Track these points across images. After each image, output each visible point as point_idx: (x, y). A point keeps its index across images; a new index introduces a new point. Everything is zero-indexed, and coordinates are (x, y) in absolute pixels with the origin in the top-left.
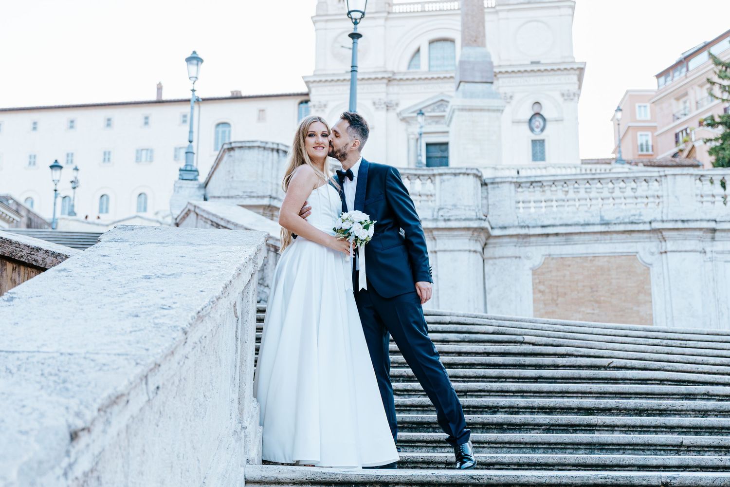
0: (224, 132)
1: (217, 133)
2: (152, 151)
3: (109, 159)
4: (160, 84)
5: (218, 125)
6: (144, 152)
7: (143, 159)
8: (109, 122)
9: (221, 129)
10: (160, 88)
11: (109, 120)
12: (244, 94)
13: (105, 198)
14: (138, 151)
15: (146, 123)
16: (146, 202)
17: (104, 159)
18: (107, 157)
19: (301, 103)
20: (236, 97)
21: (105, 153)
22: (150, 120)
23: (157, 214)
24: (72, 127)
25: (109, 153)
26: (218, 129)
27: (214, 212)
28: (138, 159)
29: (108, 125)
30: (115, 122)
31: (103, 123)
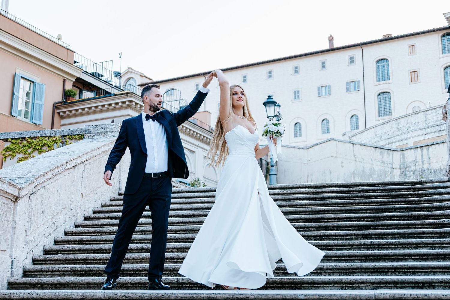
0: (383, 66)
1: (378, 68)
2: (329, 87)
3: (298, 96)
4: (331, 36)
5: (378, 61)
6: (324, 88)
7: (323, 94)
8: (296, 70)
9: (380, 64)
10: (331, 40)
11: (296, 68)
12: (393, 36)
13: (298, 125)
14: (319, 88)
15: (323, 67)
17: (295, 96)
18: (297, 95)
19: (444, 36)
20: (388, 39)
21: (295, 92)
22: (327, 65)
24: (270, 76)
25: (298, 91)
26: (378, 65)
28: (320, 95)
29: (296, 72)
30: (300, 70)
31: (292, 71)
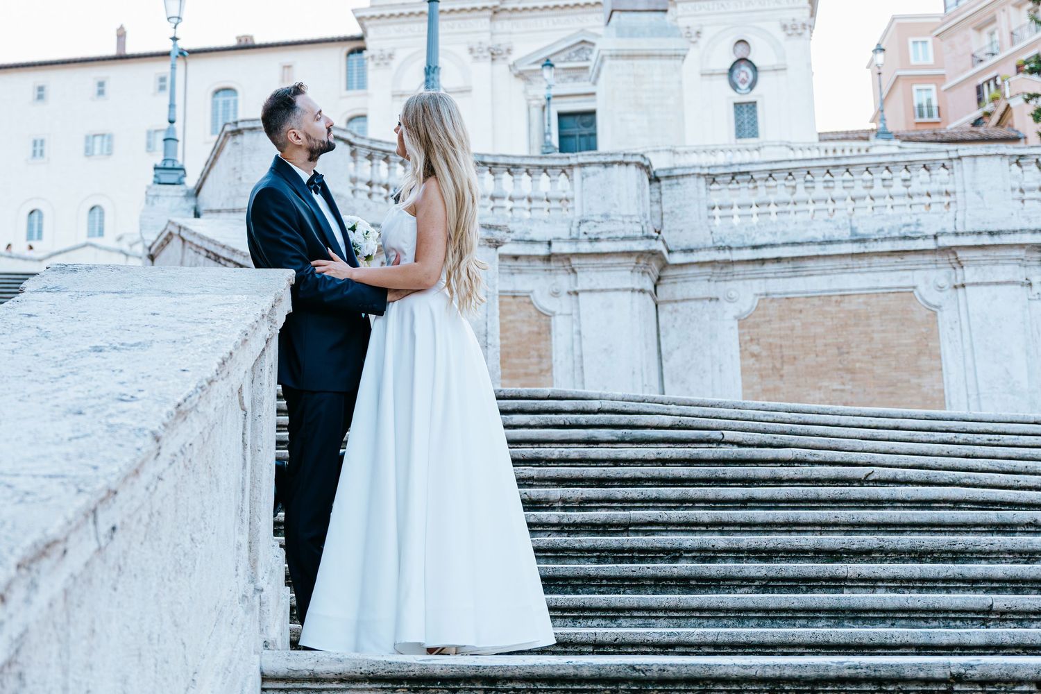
0: (226, 104)
1: (215, 106)
2: (110, 137)
3: (42, 152)
4: (122, 28)
5: (217, 92)
6: (98, 139)
7: (97, 151)
8: (41, 93)
9: (221, 98)
10: (121, 35)
11: (41, 89)
12: (257, 41)
13: (36, 215)
14: (87, 138)
15: (101, 93)
16: (102, 221)
17: (35, 152)
18: (38, 148)
19: (352, 52)
20: (246, 46)
21: (35, 143)
22: (107, 88)
23: (120, 239)
25: (42, 142)
26: (216, 99)
27: (210, 235)
28: (88, 152)
29: (40, 97)
30: (51, 92)
31: (31, 93)
